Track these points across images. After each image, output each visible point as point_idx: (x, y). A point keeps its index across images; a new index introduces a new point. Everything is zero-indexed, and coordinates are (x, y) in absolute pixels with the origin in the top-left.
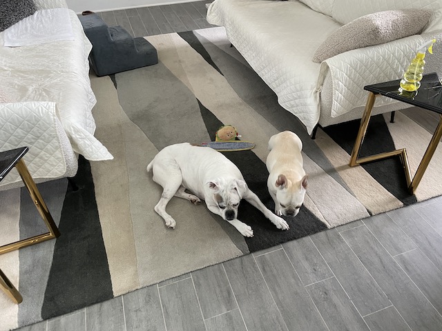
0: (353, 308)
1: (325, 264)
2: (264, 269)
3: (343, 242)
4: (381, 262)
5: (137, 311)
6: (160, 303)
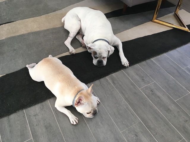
0: (169, 97)
1: (148, 76)
2: (114, 83)
3: (155, 64)
4: (178, 72)
5: (35, 116)
6: (50, 109)
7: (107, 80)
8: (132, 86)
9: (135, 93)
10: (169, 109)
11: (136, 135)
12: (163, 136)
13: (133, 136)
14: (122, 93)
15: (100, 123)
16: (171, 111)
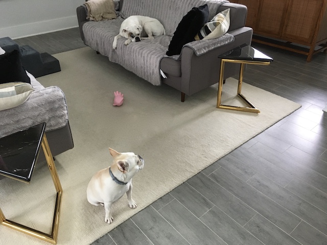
2: (217, 181)
5: (151, 229)
6: (164, 220)
7: (210, 179)
8: (237, 181)
9: (243, 187)
10: (280, 196)
11: (258, 226)
12: (282, 222)
13: (255, 228)
14: (230, 190)
15: (219, 223)
16: (283, 197)
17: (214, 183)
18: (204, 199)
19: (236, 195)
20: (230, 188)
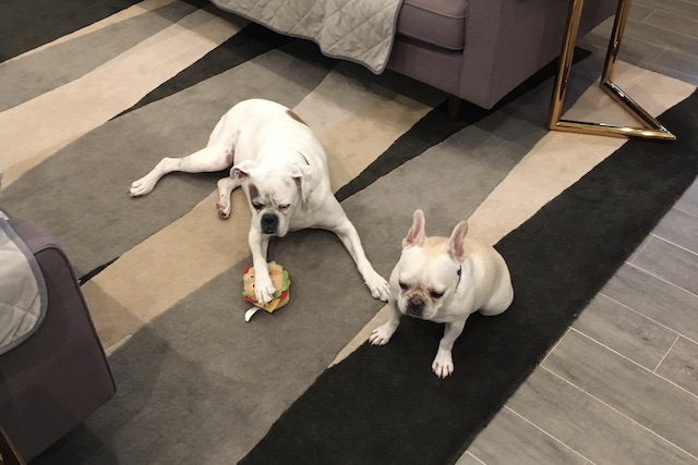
3: (648, 276)
8: (629, 373)
9: (651, 390)
14: (617, 403)
17: (564, 385)
18: (551, 444)
19: (640, 418)
20: (616, 397)
